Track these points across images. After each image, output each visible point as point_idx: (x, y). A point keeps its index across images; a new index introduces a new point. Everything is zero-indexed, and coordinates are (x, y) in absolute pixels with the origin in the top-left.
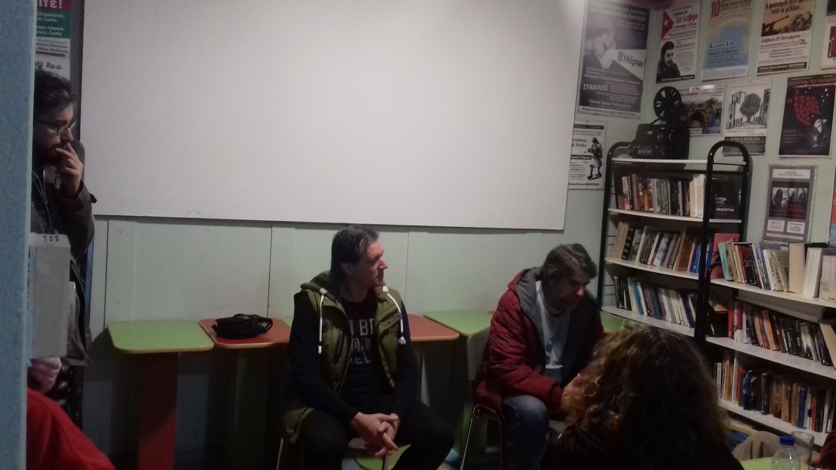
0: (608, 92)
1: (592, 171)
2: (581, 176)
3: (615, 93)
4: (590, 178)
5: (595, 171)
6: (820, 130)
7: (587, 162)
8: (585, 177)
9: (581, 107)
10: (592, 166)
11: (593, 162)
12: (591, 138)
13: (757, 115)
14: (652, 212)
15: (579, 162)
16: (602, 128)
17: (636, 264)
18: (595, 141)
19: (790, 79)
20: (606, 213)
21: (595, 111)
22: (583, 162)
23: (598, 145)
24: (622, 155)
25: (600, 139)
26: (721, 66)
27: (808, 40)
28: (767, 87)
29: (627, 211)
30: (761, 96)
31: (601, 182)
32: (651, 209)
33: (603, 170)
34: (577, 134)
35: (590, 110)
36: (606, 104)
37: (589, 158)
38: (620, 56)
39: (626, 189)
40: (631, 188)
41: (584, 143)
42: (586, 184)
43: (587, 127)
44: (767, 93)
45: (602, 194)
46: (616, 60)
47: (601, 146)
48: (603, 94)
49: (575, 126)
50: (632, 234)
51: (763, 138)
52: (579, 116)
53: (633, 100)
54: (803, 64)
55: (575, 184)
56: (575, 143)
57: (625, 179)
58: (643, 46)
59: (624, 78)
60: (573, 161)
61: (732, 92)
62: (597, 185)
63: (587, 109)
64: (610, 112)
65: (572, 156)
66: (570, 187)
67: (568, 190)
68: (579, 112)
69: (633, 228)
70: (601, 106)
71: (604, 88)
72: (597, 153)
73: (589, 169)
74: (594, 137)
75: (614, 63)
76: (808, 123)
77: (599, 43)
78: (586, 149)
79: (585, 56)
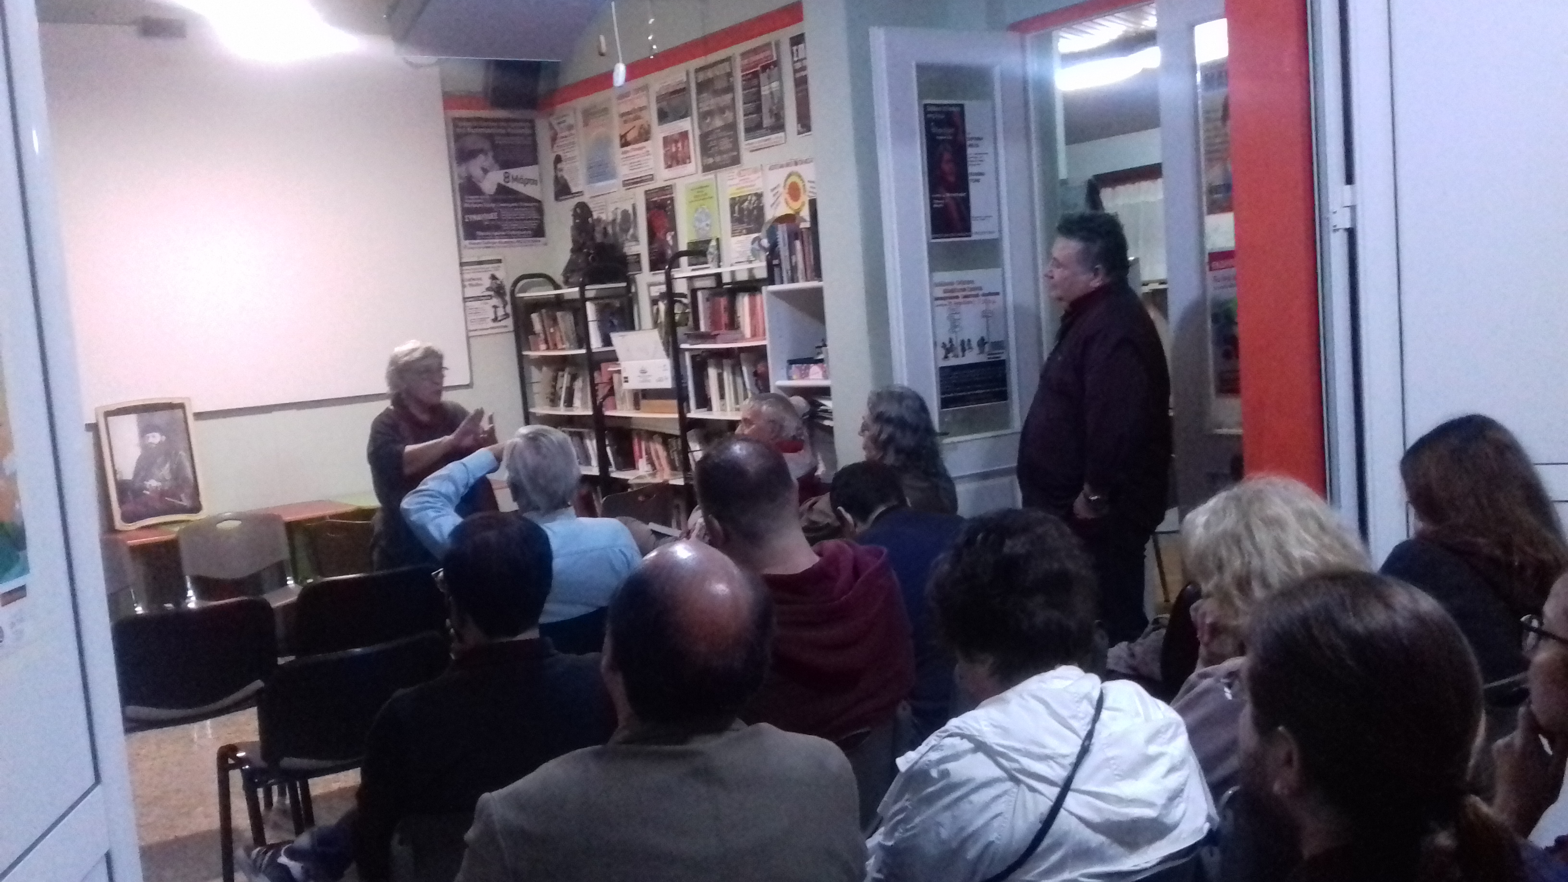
0: (499, 219)
1: (495, 313)
2: (483, 320)
3: (507, 220)
4: (495, 320)
5: (500, 312)
6: (671, 243)
7: (487, 303)
8: (489, 320)
9: (467, 242)
10: (495, 307)
11: (495, 301)
12: (488, 275)
13: (631, 231)
14: (563, 349)
15: (478, 304)
16: (499, 261)
17: (562, 410)
18: (494, 277)
19: (646, 192)
20: (521, 358)
21: (486, 243)
22: (482, 304)
23: (498, 282)
24: (535, 289)
25: (500, 275)
26: (600, 181)
27: (650, 150)
28: (632, 202)
29: (542, 351)
30: (631, 211)
31: (509, 322)
32: (564, 346)
33: (509, 309)
34: (469, 273)
35: (478, 243)
36: (499, 233)
37: (489, 298)
38: (506, 178)
39: (538, 327)
40: (543, 326)
41: (479, 282)
42: (492, 328)
43: (480, 263)
44: (634, 208)
45: (512, 337)
46: (503, 183)
47: (501, 282)
48: (493, 223)
49: (462, 264)
50: (555, 379)
51: (638, 255)
52: (465, 252)
53: (534, 225)
54: (651, 177)
55: (476, 330)
56: (467, 283)
57: (535, 317)
58: (534, 161)
59: (516, 200)
60: (468, 304)
61: (612, 208)
62: (506, 327)
63: (474, 244)
64: (506, 242)
65: (465, 299)
66: (471, 334)
67: (468, 338)
68: (465, 247)
69: (557, 371)
70: (493, 237)
71: (492, 216)
72: (498, 290)
73: (493, 310)
74: (491, 273)
75: (499, 185)
76: (662, 237)
77: (475, 167)
78: (483, 288)
79: (460, 185)
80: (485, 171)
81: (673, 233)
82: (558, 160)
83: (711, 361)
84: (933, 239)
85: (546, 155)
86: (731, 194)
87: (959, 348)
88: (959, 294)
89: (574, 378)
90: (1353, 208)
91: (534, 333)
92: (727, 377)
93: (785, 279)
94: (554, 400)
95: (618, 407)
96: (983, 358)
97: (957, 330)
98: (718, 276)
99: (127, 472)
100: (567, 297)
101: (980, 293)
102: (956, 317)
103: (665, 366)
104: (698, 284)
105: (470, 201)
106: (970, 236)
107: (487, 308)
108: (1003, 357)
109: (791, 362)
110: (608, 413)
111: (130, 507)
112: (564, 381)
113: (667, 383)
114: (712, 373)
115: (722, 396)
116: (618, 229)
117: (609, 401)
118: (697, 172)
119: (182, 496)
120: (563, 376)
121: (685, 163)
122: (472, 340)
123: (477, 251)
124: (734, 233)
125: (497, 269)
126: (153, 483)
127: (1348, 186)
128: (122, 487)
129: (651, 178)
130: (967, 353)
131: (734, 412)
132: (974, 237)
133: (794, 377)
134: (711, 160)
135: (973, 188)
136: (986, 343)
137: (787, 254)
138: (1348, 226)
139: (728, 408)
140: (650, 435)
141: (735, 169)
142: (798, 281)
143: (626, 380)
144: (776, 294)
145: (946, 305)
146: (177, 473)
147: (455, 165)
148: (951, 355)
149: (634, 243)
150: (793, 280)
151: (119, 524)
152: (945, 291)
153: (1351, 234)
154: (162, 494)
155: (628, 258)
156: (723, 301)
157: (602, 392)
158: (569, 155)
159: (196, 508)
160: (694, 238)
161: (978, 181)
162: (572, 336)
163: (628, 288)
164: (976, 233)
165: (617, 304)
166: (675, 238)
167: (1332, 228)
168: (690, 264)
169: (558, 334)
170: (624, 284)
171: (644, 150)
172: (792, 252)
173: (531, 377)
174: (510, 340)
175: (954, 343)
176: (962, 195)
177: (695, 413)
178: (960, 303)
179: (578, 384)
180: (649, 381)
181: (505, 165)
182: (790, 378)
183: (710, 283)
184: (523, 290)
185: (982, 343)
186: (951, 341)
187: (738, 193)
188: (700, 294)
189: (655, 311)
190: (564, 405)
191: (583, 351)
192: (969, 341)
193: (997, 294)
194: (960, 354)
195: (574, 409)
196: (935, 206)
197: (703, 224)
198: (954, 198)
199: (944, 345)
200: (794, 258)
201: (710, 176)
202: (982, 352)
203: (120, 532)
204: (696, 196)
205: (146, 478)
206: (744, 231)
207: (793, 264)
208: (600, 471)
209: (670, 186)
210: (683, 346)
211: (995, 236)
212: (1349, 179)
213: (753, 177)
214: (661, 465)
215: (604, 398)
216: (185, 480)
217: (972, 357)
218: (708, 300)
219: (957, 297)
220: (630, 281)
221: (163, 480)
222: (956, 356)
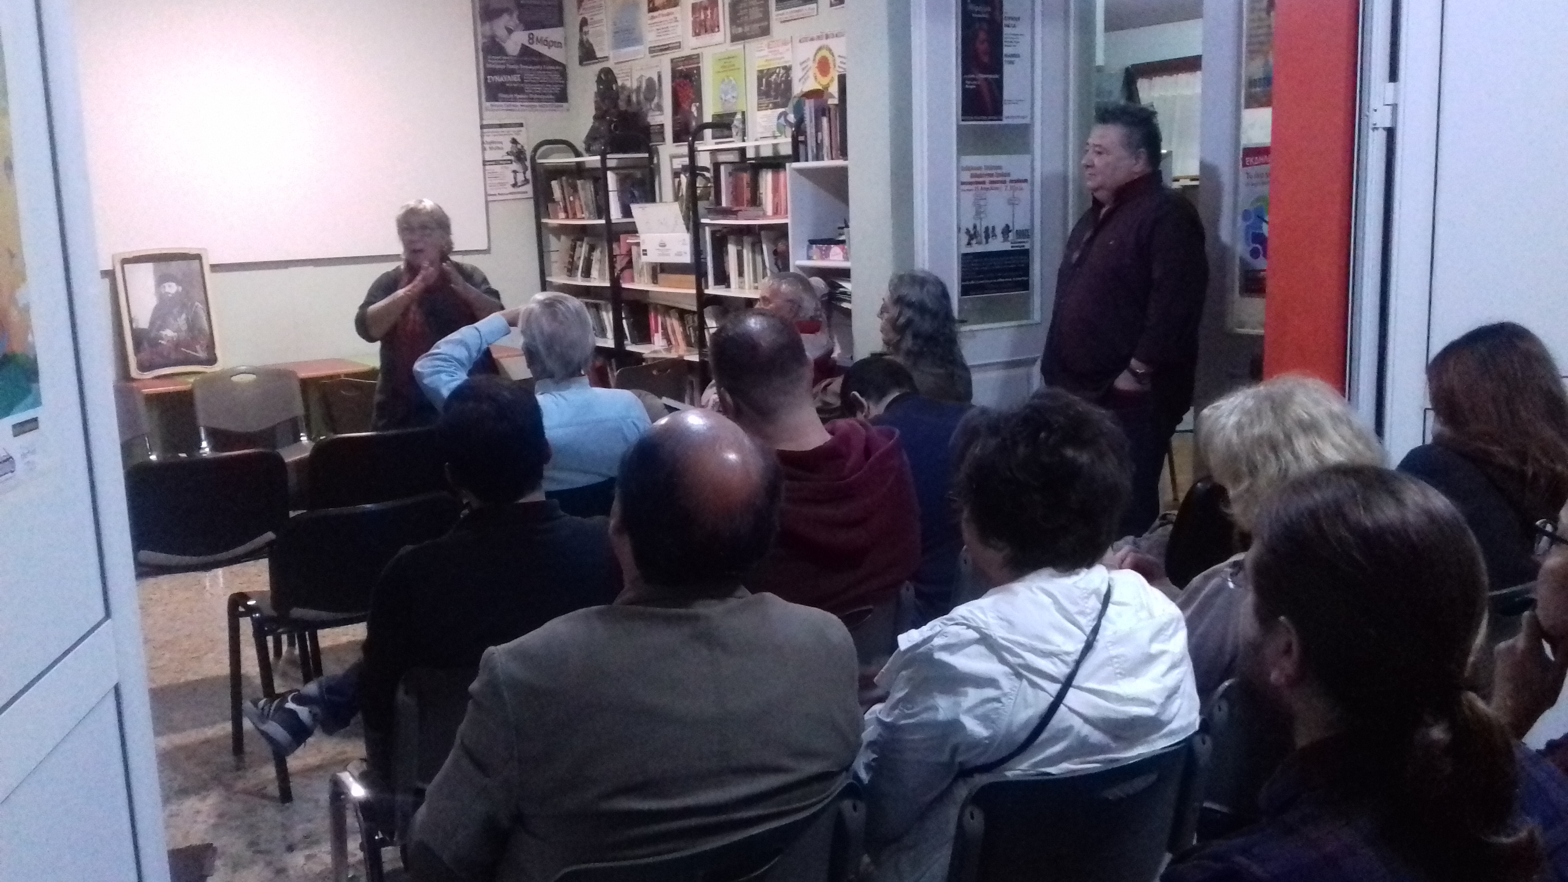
0: (522, 82)
1: (515, 178)
2: (502, 184)
3: (530, 83)
4: (515, 185)
5: (520, 178)
6: (695, 114)
7: (507, 168)
8: (509, 186)
9: (488, 104)
10: (515, 172)
11: (515, 166)
12: (509, 138)
13: (656, 100)
14: (583, 218)
15: (497, 168)
16: (521, 125)
17: (579, 281)
18: (514, 141)
19: (672, 60)
20: (539, 227)
21: (508, 106)
22: (502, 168)
23: (519, 146)
24: (556, 155)
25: (521, 139)
26: (626, 46)
27: (679, 16)
28: (658, 69)
29: (561, 220)
30: (656, 79)
31: (529, 188)
32: (583, 215)
33: (529, 174)
34: (489, 136)
35: (501, 106)
36: (521, 96)
37: (510, 162)
38: (530, 38)
39: (557, 194)
40: (563, 193)
41: (499, 145)
42: (511, 193)
43: (501, 126)
44: (660, 77)
45: (532, 202)
46: (527, 44)
47: (522, 147)
48: (515, 85)
49: (482, 127)
50: (573, 249)
51: (662, 125)
52: (486, 114)
53: (557, 89)
54: (678, 44)
55: (495, 195)
56: (487, 146)
57: (554, 184)
58: (560, 23)
59: (540, 63)
60: (487, 167)
61: (636, 76)
62: (527, 192)
63: (495, 106)
64: (527, 106)
65: (485, 163)
66: (490, 198)
67: (487, 202)
68: (487, 110)
69: (575, 241)
70: (515, 100)
71: (516, 78)
72: (519, 156)
73: (512, 175)
74: (512, 137)
75: (524, 48)
76: (687, 108)
77: (499, 27)
78: (504, 152)
79: (484, 43)
80: (510, 31)
81: (698, 104)
82: (584, 22)
83: (731, 238)
84: (963, 120)
85: (572, 17)
86: (758, 67)
87: (983, 235)
88: (987, 179)
89: (592, 249)
90: (1395, 107)
91: (553, 201)
92: (747, 254)
93: (810, 156)
94: (571, 270)
95: (636, 279)
96: (1007, 246)
97: (982, 215)
98: (742, 151)
99: (143, 321)
100: (588, 166)
101: (1008, 179)
102: (982, 203)
103: (684, 240)
104: (722, 158)
105: (493, 62)
106: (1001, 120)
107: (507, 173)
108: (1027, 246)
109: (812, 242)
110: (625, 285)
111: (145, 355)
112: (582, 250)
113: (687, 258)
114: (732, 249)
115: (741, 274)
116: (642, 97)
117: (626, 273)
118: (725, 41)
119: (198, 347)
120: (581, 246)
121: (713, 31)
122: (490, 205)
123: (499, 113)
124: (760, 108)
125: (518, 133)
126: (168, 333)
127: (1392, 84)
128: (139, 337)
129: (678, 46)
130: (990, 240)
131: (753, 290)
132: (1005, 122)
133: (815, 257)
134: (740, 30)
135: (1007, 69)
136: (1010, 231)
137: (813, 131)
138: (1388, 125)
139: (747, 286)
140: (667, 310)
141: (763, 42)
142: (823, 159)
143: (645, 253)
144: (800, 171)
145: (970, 190)
146: (192, 325)
147: (479, 22)
148: (974, 242)
149: (658, 113)
150: (818, 157)
151: (134, 372)
152: (973, 176)
153: (1391, 133)
154: (177, 345)
155: (651, 128)
156: (746, 177)
157: (620, 264)
158: (596, 18)
159: (212, 360)
160: (719, 110)
161: (1012, 63)
162: (592, 207)
163: (651, 158)
164: (1008, 117)
165: (638, 174)
166: (700, 109)
167: (1371, 126)
168: (714, 137)
169: (577, 203)
170: (647, 155)
171: (671, 17)
172: (818, 128)
173: (549, 247)
174: (529, 207)
175: (978, 228)
176: (997, 76)
177: (713, 290)
178: (987, 189)
179: (597, 255)
180: (668, 255)
181: (529, 25)
182: (809, 258)
183: (733, 157)
184: (545, 156)
185: (1006, 230)
186: (975, 227)
187: (766, 65)
188: (722, 168)
189: (676, 184)
190: (581, 276)
191: (603, 222)
192: (994, 228)
193: (1026, 181)
194: (984, 240)
195: (592, 280)
196: (967, 86)
197: (729, 96)
198: (986, 79)
199: (968, 231)
200: (819, 134)
201: (739, 46)
202: (1006, 239)
203: (134, 380)
204: (723, 67)
205: (162, 328)
206: (771, 105)
207: (819, 142)
208: (616, 344)
209: (698, 55)
210: (703, 221)
211: (1027, 121)
212: (1393, 76)
213: (782, 49)
214: (676, 340)
215: (622, 270)
216: (201, 330)
217: (997, 245)
218: (730, 174)
219: (984, 183)
220: (653, 152)
221: (178, 331)
222: (979, 243)
